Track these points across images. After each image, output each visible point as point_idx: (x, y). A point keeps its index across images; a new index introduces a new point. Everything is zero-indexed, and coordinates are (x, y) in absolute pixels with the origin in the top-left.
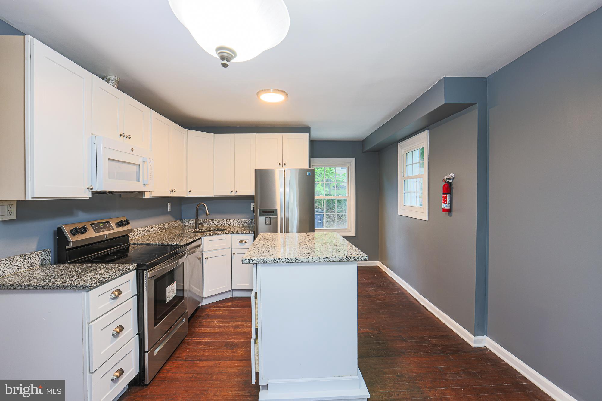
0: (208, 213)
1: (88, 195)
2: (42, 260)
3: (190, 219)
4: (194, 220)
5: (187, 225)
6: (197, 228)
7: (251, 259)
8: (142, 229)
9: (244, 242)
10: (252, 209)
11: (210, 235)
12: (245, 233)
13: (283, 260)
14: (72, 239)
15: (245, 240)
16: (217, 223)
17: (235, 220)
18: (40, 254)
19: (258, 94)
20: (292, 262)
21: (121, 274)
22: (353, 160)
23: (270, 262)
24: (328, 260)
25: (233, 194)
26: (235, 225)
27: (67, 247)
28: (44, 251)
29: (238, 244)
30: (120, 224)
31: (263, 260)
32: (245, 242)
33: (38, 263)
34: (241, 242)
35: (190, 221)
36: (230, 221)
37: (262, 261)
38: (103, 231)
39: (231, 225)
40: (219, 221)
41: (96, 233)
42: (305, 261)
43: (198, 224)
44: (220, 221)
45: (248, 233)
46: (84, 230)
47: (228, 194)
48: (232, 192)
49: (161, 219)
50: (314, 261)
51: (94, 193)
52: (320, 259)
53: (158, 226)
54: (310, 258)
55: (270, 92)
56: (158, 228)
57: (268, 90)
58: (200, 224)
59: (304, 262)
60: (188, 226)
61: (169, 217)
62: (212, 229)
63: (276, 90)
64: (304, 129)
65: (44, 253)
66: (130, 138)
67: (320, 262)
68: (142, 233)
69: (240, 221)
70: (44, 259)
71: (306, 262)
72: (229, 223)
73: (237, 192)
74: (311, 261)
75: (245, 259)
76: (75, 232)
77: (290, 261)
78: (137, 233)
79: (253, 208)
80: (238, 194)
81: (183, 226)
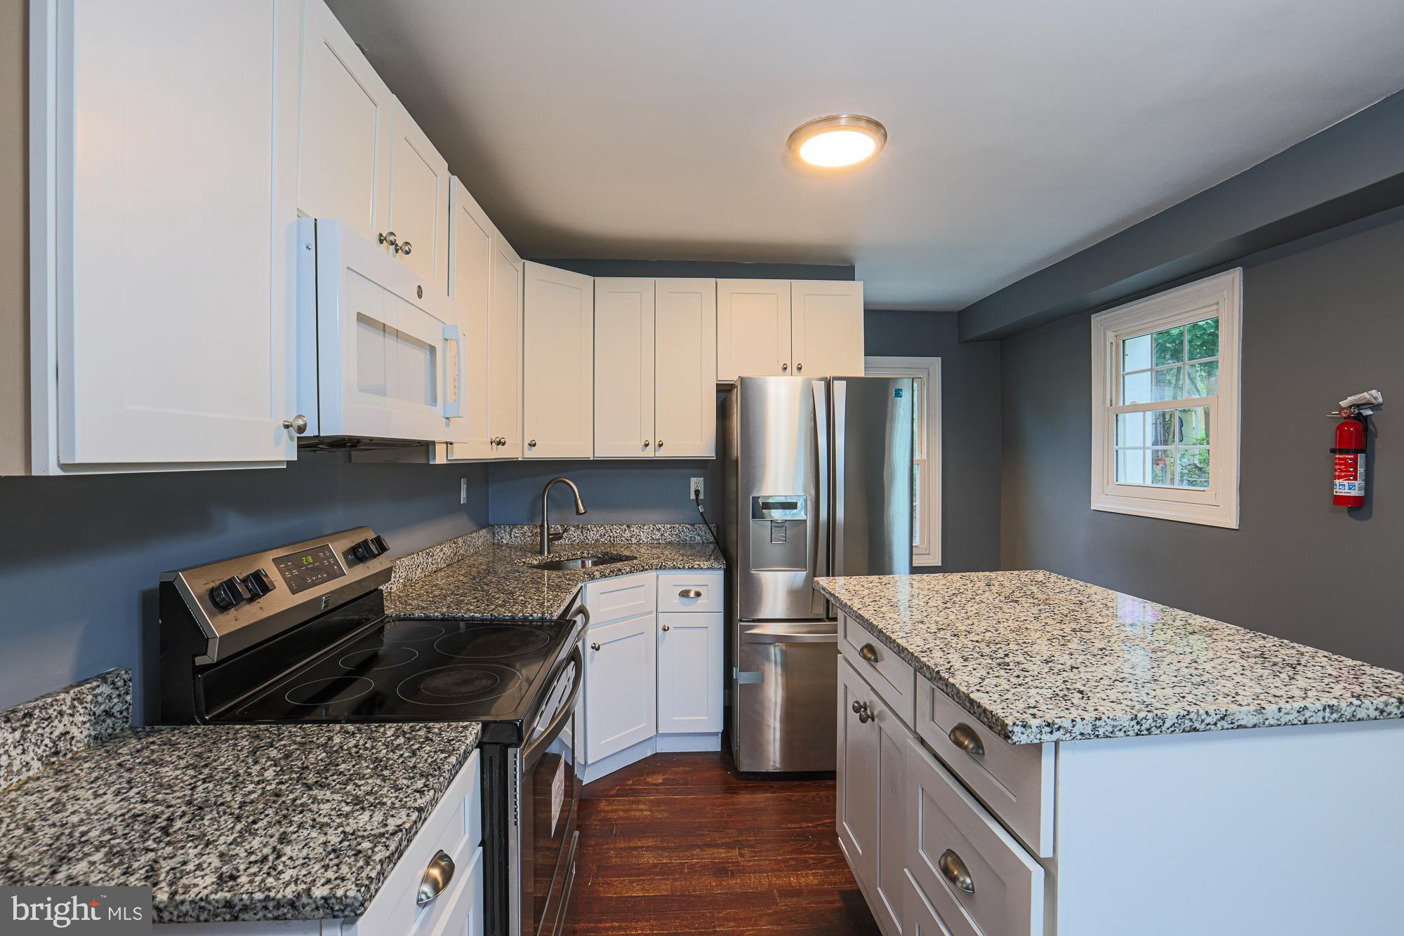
0: (582, 509)
1: (285, 452)
3: (515, 525)
4: (526, 527)
5: (505, 542)
6: (546, 553)
7: (1048, 725)
8: (406, 561)
9: (692, 594)
10: (693, 496)
11: (603, 576)
12: (698, 568)
13: (1168, 724)
15: (698, 589)
16: (592, 535)
17: (645, 527)
18: (89, 698)
19: (795, 136)
20: (1202, 727)
22: (935, 363)
23: (1122, 734)
25: (649, 454)
26: (646, 541)
27: (200, 661)
28: (103, 678)
29: (677, 600)
30: (359, 554)
31: (1095, 728)
32: (698, 594)
33: (82, 734)
34: (685, 594)
35: (514, 530)
36: (632, 529)
37: (1088, 730)
38: (314, 583)
39: (634, 541)
40: (597, 531)
41: (294, 592)
42: (1249, 720)
43: (549, 540)
44: (602, 531)
45: (708, 568)
46: (260, 587)
47: (631, 449)
48: (647, 445)
49: (444, 527)
50: (1283, 721)
52: (1308, 714)
53: (441, 549)
55: (840, 128)
56: (441, 555)
57: (830, 121)
58: (554, 539)
59: (1246, 727)
60: (507, 544)
61: (463, 521)
62: (585, 555)
63: (855, 121)
64: (838, 269)
65: (105, 689)
66: (407, 253)
67: (1306, 723)
69: (659, 530)
70: (108, 713)
71: (1254, 726)
72: (627, 534)
73: (661, 445)
74: (1273, 722)
75: (1024, 726)
76: (224, 598)
77: (1197, 725)
79: (697, 492)
80: (663, 454)
81: (494, 544)
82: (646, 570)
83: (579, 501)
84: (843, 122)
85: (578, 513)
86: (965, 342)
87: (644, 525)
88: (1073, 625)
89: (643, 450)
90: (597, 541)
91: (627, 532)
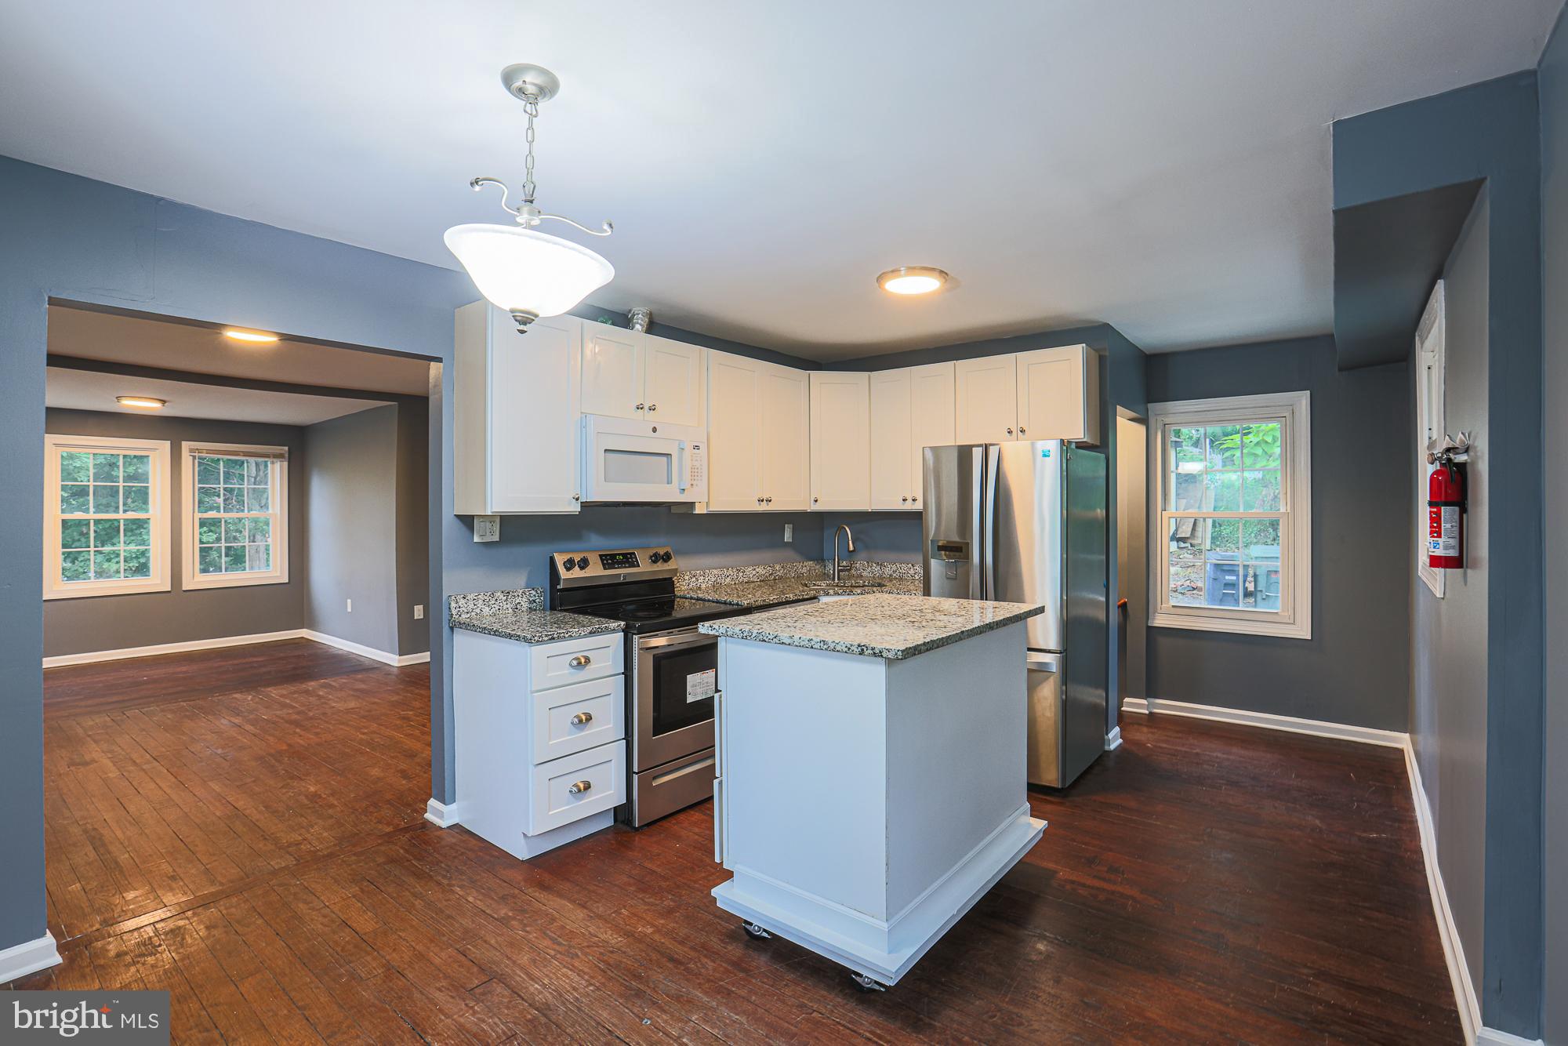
0: (851, 548)
1: (575, 508)
2: (530, 603)
6: (836, 580)
8: (715, 572)
13: (754, 635)
14: (564, 574)
18: (528, 593)
19: (879, 280)
20: (767, 640)
21: (590, 633)
22: (1302, 400)
23: (736, 636)
24: (825, 647)
25: (907, 508)
27: (558, 587)
28: (533, 588)
30: (655, 558)
31: (726, 631)
33: (525, 605)
38: (619, 568)
41: (605, 569)
42: (787, 641)
43: (839, 571)
46: (584, 564)
47: (892, 504)
48: (905, 500)
49: (767, 555)
51: (584, 505)
53: (755, 570)
54: (796, 637)
55: (900, 276)
56: (754, 572)
57: (895, 272)
58: (842, 571)
61: (790, 554)
63: (912, 270)
65: (533, 592)
66: (654, 410)
67: (812, 647)
68: (713, 580)
70: (534, 601)
71: (789, 644)
73: (915, 500)
74: (798, 644)
76: (569, 565)
77: (765, 638)
78: (702, 578)
80: (916, 506)
83: (850, 542)
84: (903, 272)
85: (849, 551)
89: (903, 504)
90: (891, 575)
91: (912, 570)
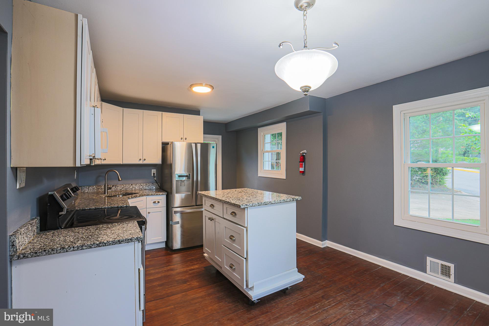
3: (90, 186)
4: (94, 186)
5: (86, 191)
6: (106, 194)
7: (246, 205)
9: (157, 202)
10: (152, 175)
11: (132, 198)
12: (159, 195)
13: (263, 204)
14: (66, 205)
15: (158, 201)
16: (119, 188)
19: (191, 86)
20: (267, 204)
23: (256, 206)
24: (284, 201)
25: (141, 162)
26: (137, 189)
29: (152, 204)
31: (253, 205)
32: (159, 202)
34: (154, 202)
35: (90, 187)
36: (133, 185)
37: (252, 205)
39: (133, 189)
40: (121, 187)
42: (273, 203)
44: (122, 186)
45: (162, 195)
47: (136, 161)
48: (140, 160)
50: (278, 202)
52: (281, 201)
54: (276, 201)
55: (203, 86)
57: (201, 84)
59: (273, 204)
60: (87, 192)
62: (119, 194)
63: (207, 85)
64: (195, 112)
65: (37, 221)
67: (281, 202)
69: (142, 185)
70: (38, 227)
72: (131, 187)
73: (144, 160)
74: (276, 202)
75: (242, 205)
77: (266, 204)
79: (154, 174)
80: (145, 162)
81: (82, 192)
82: (144, 196)
83: (119, 177)
85: (119, 180)
86: (228, 132)
87: (137, 184)
88: (251, 195)
